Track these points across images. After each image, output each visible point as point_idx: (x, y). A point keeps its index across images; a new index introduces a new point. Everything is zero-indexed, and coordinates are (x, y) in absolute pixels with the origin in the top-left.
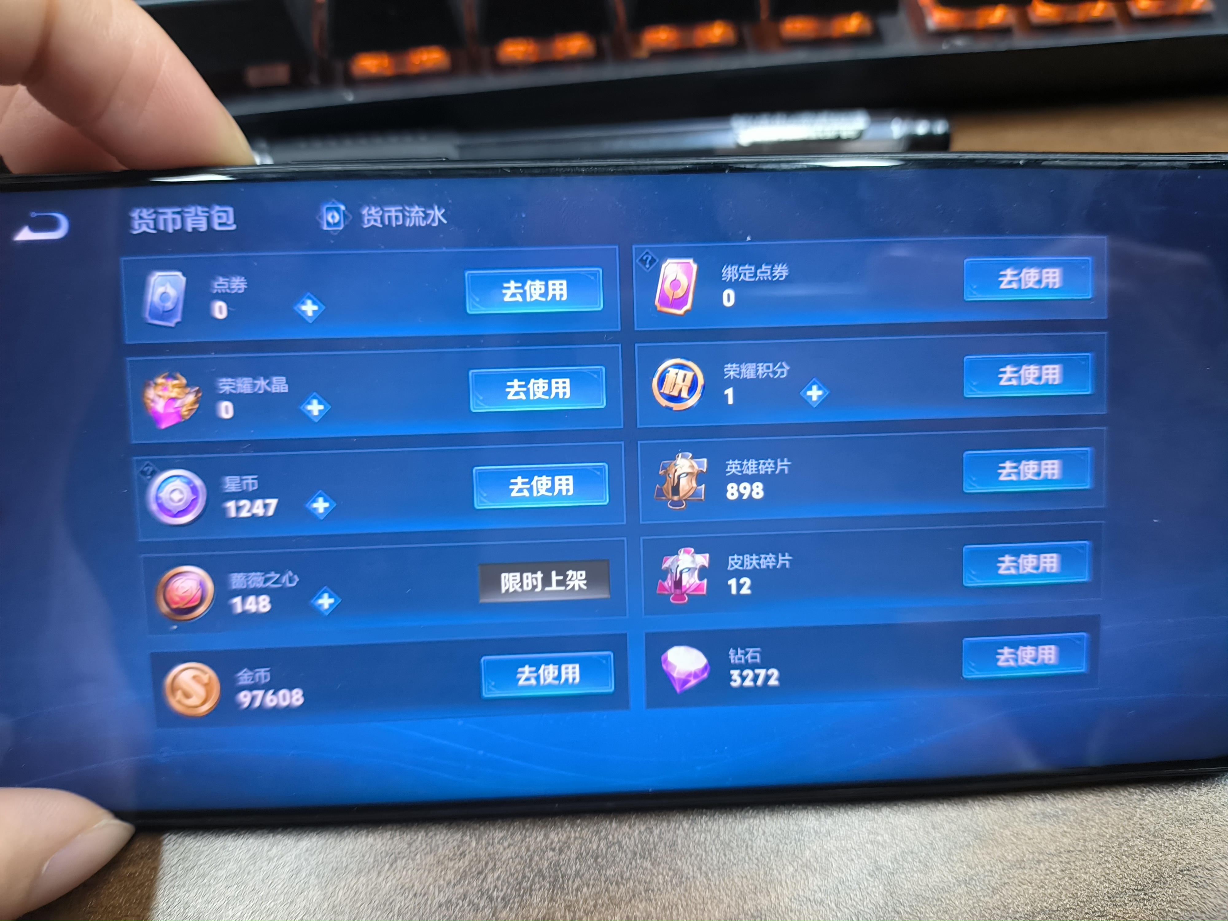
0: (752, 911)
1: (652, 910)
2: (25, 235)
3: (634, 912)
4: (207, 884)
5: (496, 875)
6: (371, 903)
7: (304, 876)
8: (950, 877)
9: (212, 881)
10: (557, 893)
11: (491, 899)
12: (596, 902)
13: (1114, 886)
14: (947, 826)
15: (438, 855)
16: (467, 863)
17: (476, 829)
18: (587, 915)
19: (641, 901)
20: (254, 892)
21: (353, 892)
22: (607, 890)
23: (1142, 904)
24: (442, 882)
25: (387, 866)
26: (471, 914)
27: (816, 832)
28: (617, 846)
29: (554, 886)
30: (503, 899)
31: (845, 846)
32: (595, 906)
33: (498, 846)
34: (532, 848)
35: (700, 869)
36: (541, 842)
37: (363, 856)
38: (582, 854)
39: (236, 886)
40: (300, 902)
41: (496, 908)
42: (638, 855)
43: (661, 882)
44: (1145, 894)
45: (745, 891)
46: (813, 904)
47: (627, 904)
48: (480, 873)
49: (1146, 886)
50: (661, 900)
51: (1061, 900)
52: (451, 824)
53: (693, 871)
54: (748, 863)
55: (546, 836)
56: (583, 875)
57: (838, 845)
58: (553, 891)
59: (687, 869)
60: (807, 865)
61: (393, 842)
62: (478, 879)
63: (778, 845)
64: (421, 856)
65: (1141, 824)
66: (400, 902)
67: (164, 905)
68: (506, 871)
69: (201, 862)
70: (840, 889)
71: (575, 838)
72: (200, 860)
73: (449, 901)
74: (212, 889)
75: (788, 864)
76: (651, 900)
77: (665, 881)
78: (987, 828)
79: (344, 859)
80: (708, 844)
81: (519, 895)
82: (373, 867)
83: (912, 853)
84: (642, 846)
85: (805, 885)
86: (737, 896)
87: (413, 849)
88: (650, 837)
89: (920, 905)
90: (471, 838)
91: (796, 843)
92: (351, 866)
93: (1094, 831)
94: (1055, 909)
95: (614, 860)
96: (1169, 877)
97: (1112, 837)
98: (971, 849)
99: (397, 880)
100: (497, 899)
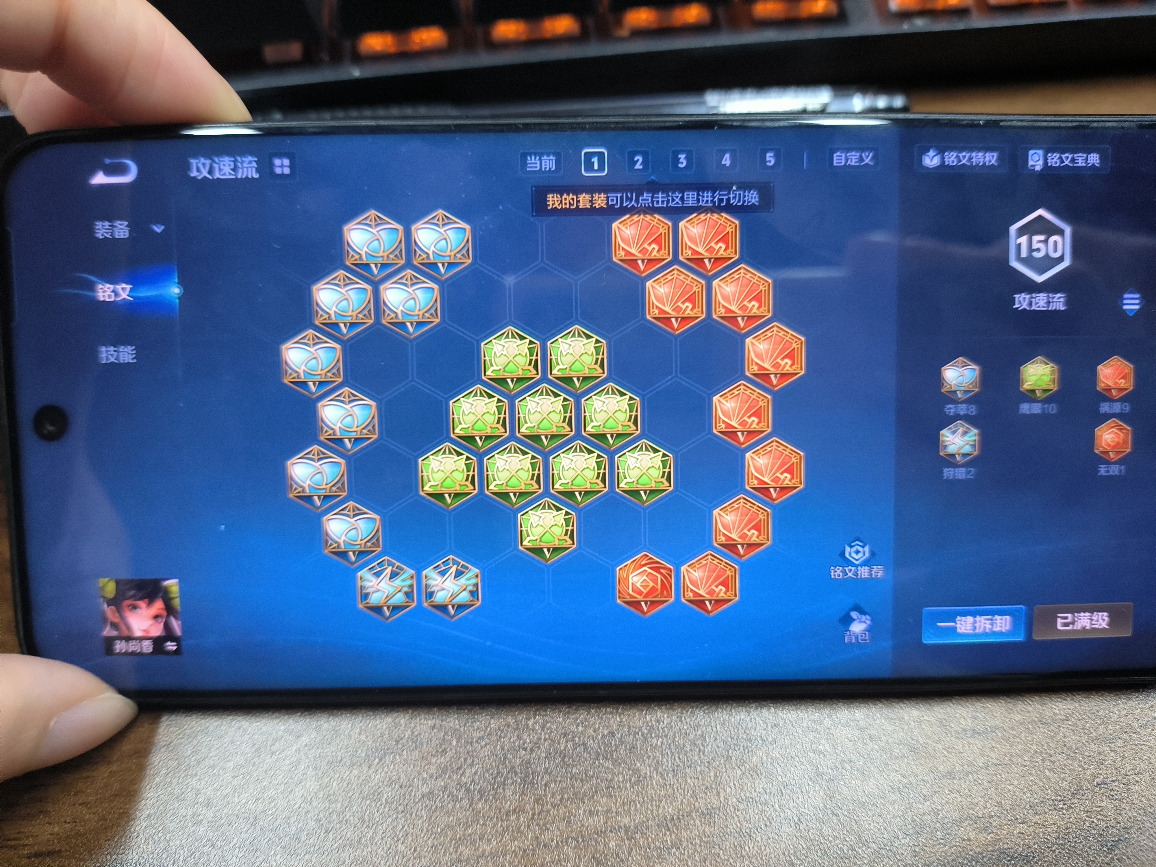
0: (703, 809)
1: (613, 805)
2: (100, 179)
3: (596, 806)
4: (217, 774)
5: (474, 770)
6: (361, 793)
7: (303, 768)
8: (885, 785)
9: (221, 771)
10: (528, 788)
11: (468, 791)
12: (562, 796)
13: (1035, 796)
14: (883, 738)
16: (448, 759)
18: (554, 807)
19: (603, 797)
20: (258, 781)
21: (345, 783)
22: (573, 786)
23: (1061, 813)
24: (425, 776)
25: (377, 760)
26: (450, 805)
27: (763, 740)
28: (582, 747)
29: (525, 781)
30: (479, 791)
31: (790, 753)
32: (561, 800)
33: (476, 745)
34: (506, 748)
35: (656, 769)
36: (514, 742)
37: (356, 751)
38: (550, 754)
39: (242, 776)
40: (299, 791)
41: (473, 800)
42: (601, 757)
43: (621, 780)
44: (1064, 804)
45: (697, 791)
46: (758, 804)
47: (590, 799)
48: (459, 768)
49: (1065, 797)
50: (621, 796)
51: (986, 808)
53: (650, 771)
54: (700, 766)
56: (551, 772)
57: (783, 752)
58: (524, 786)
59: (646, 770)
60: (754, 769)
62: (457, 773)
63: (728, 751)
64: (407, 753)
65: (1064, 742)
66: (387, 793)
67: (179, 791)
68: (483, 767)
69: (212, 754)
70: (784, 792)
71: (545, 740)
72: (211, 752)
73: (431, 793)
74: (221, 779)
75: (736, 768)
76: (611, 797)
77: (624, 780)
78: (921, 742)
79: (339, 754)
80: (664, 748)
81: (493, 789)
82: (364, 761)
83: (851, 762)
84: (605, 748)
85: (752, 787)
86: (689, 795)
87: (400, 746)
89: (857, 809)
91: (744, 750)
92: (345, 760)
93: (1020, 747)
94: (981, 816)
95: (579, 760)
96: (1088, 789)
97: (1037, 752)
98: (906, 760)
99: (385, 773)
100: (474, 791)
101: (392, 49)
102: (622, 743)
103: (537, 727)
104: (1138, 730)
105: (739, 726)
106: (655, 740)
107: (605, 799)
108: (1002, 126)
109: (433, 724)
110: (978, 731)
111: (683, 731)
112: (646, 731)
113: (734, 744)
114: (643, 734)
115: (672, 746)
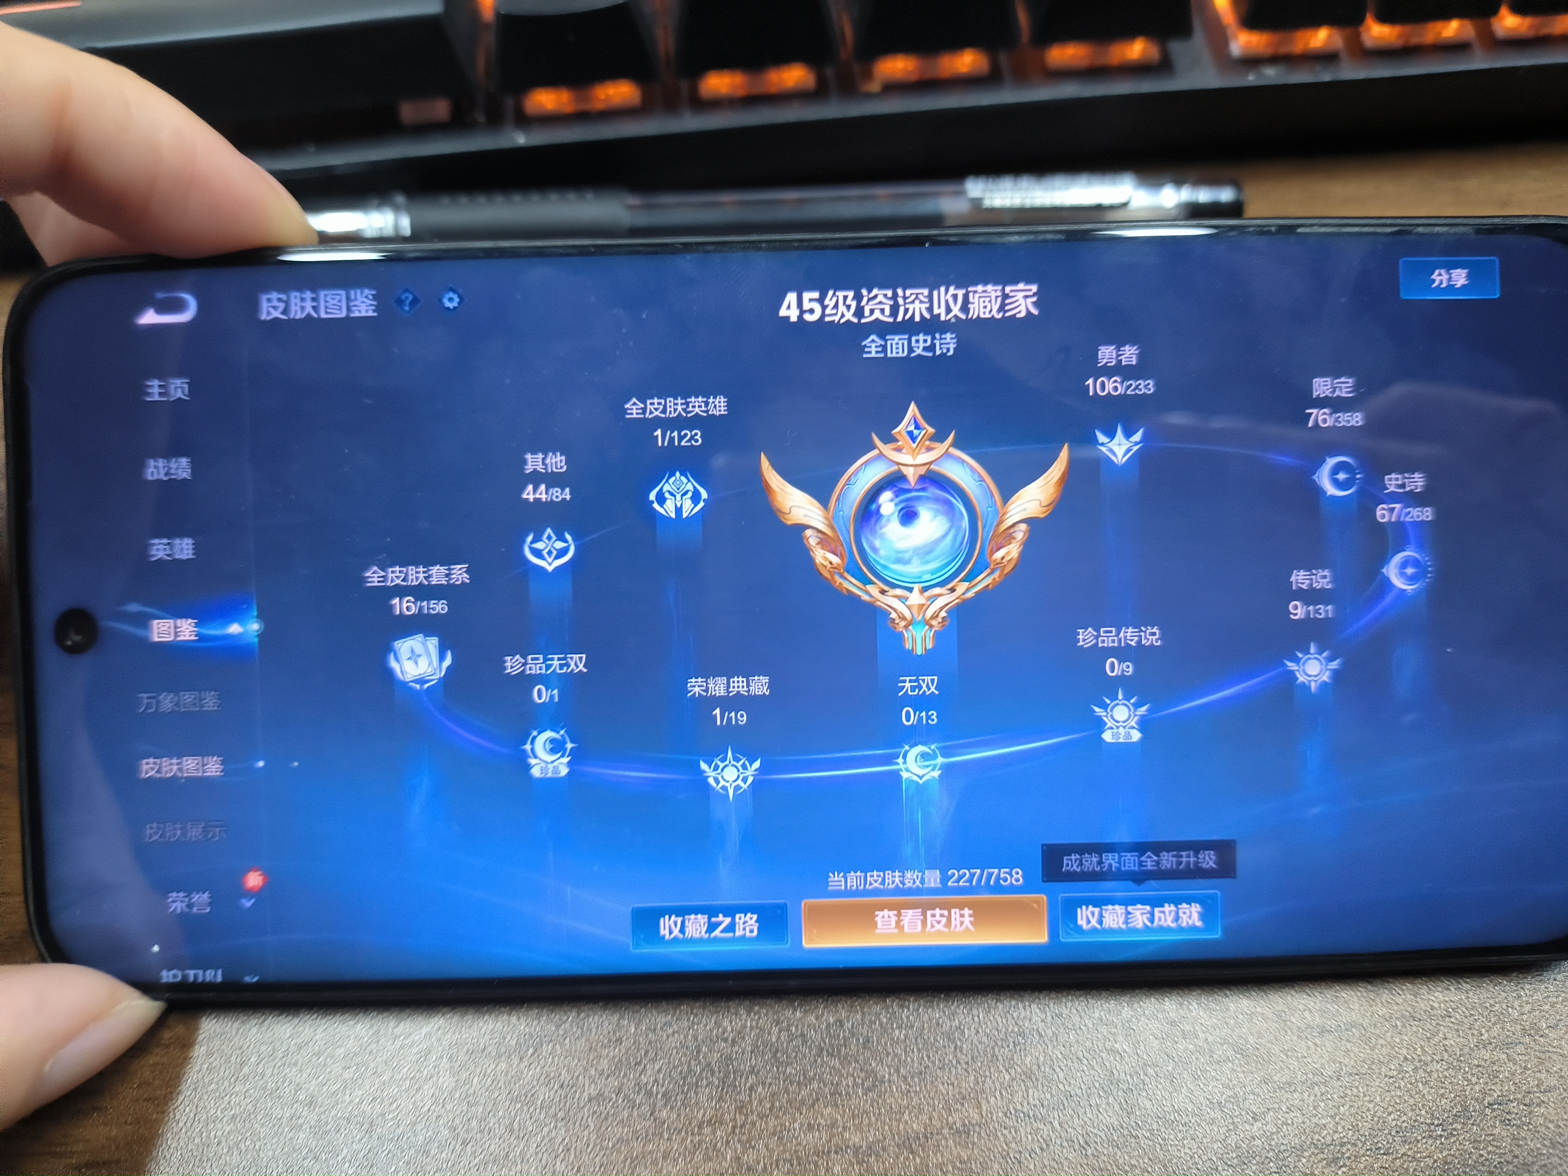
0: (958, 1125)
1: (839, 1117)
3: (817, 1118)
4: (323, 1063)
5: (657, 1068)
6: (509, 1093)
7: (434, 1058)
8: (1201, 1098)
9: (328, 1060)
10: (727, 1092)
11: (649, 1094)
12: (773, 1104)
13: (1404, 1118)
14: (1201, 1035)
15: (591, 1041)
16: (623, 1051)
17: (637, 1012)
18: (762, 1118)
19: (826, 1106)
20: (376, 1075)
21: (489, 1079)
22: (787, 1091)
23: (1438, 1142)
24: (593, 1072)
25: (531, 1051)
26: (625, 1112)
27: (1040, 1035)
28: (800, 1040)
29: (724, 1083)
30: (664, 1095)
31: (1075, 1053)
32: (771, 1109)
33: (661, 1033)
34: (700, 1038)
35: (898, 1071)
36: (711, 1031)
37: (504, 1038)
38: (758, 1047)
39: (355, 1067)
40: (428, 1089)
41: (655, 1106)
42: (825, 1053)
43: (851, 1084)
44: (1443, 1130)
45: (951, 1101)
46: (1032, 1120)
47: (809, 1109)
48: (638, 1064)
49: (1445, 1121)
50: (850, 1106)
51: (1337, 1132)
52: (607, 1004)
53: (890, 1073)
54: (956, 1069)
55: (718, 1024)
56: (759, 1071)
57: (1067, 1052)
58: (723, 1089)
59: (883, 1072)
60: (1028, 1074)
61: (539, 1023)
62: (635, 1070)
63: (993, 1048)
64: (570, 1041)
65: (1444, 1046)
66: (543, 1094)
67: (273, 1085)
68: (669, 1063)
69: (317, 1037)
70: (1066, 1105)
71: (752, 1028)
73: (600, 1094)
74: (328, 1070)
75: (1004, 1071)
76: (837, 1106)
77: (855, 1084)
78: (1252, 1042)
79: (482, 1041)
80: (908, 1043)
81: (683, 1092)
82: (515, 1051)
83: (1156, 1066)
84: (830, 1042)
85: (1024, 1097)
86: (941, 1106)
87: (562, 1032)
88: (840, 1031)
89: (1162, 1129)
90: (629, 1022)
91: (1015, 1047)
92: (489, 1049)
93: (1384, 1051)
94: (1329, 1143)
95: (796, 1056)
96: (1475, 1111)
97: (1406, 1059)
98: (1230, 1064)
99: (542, 1068)
100: (657, 1095)
101: (571, 108)
104: (1546, 1031)
106: (897, 1032)
107: (829, 1110)
110: (1328, 1028)
111: (934, 1021)
112: (884, 1020)
113: (1002, 1039)
115: (919, 1041)
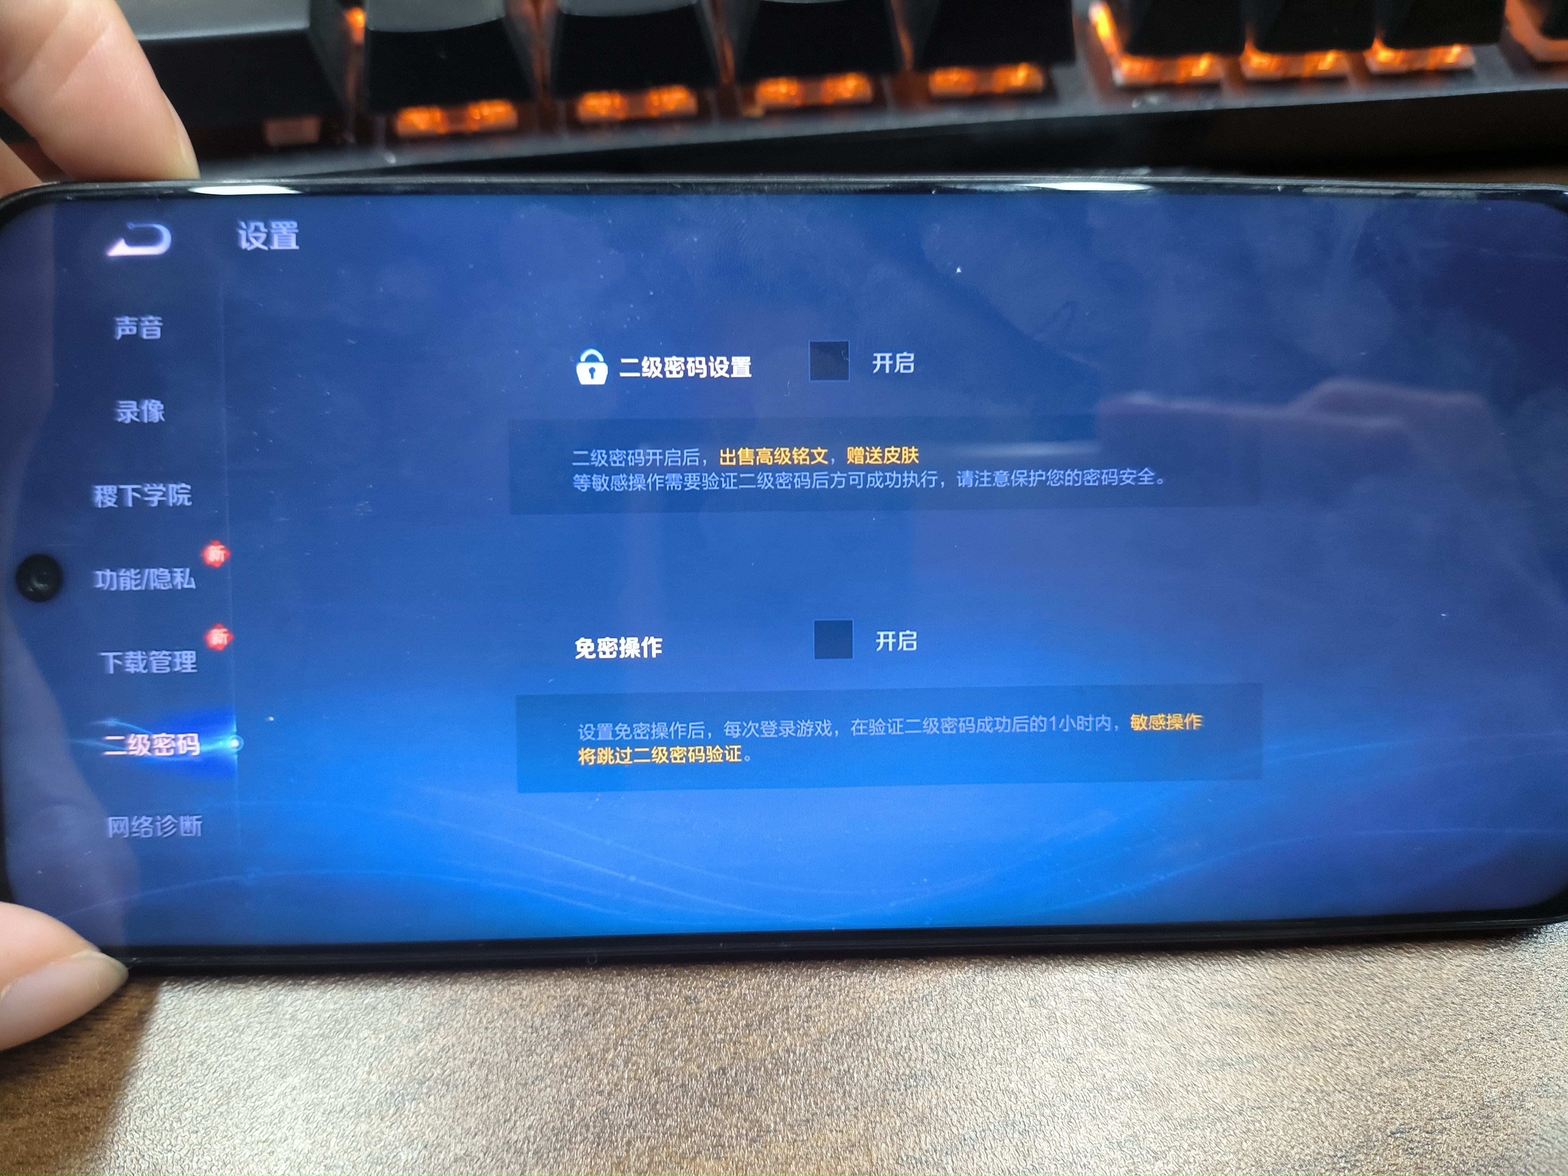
2: (121, 249)
5: (527, 1124)
8: (1100, 1138)
10: (603, 1148)
22: (666, 1145)
24: (460, 1131)
27: (932, 1077)
28: (681, 1090)
29: (599, 1138)
30: (535, 1153)
32: (649, 1165)
34: (574, 1092)
35: (784, 1119)
37: (364, 1097)
38: (636, 1099)
42: (707, 1103)
43: (734, 1135)
49: (1348, 1152)
53: (775, 1123)
54: (845, 1114)
56: (636, 1125)
58: (598, 1145)
59: (769, 1120)
60: (920, 1118)
64: (435, 1099)
65: (1346, 1075)
68: (541, 1119)
71: (629, 1079)
73: (467, 1154)
75: (895, 1116)
77: (739, 1135)
80: (795, 1090)
81: (555, 1149)
84: (712, 1091)
86: (829, 1155)
87: (425, 1090)
91: (906, 1090)
93: (1287, 1083)
95: (677, 1107)
96: (1378, 1141)
97: (1308, 1090)
98: (1129, 1102)
99: (405, 1128)
100: (528, 1153)
101: (442, 129)
102: (736, 1083)
103: (619, 1062)
104: (1446, 1056)
105: (900, 1058)
106: (783, 1078)
107: (712, 1162)
108: (1305, 193)
109: (471, 1059)
110: (1229, 1061)
111: (822, 1065)
112: (770, 1066)
113: (893, 1083)
114: (766, 1071)
115: (806, 1086)
